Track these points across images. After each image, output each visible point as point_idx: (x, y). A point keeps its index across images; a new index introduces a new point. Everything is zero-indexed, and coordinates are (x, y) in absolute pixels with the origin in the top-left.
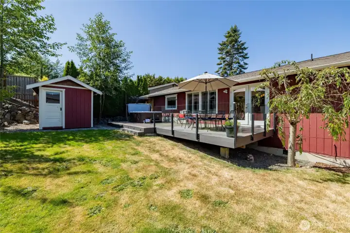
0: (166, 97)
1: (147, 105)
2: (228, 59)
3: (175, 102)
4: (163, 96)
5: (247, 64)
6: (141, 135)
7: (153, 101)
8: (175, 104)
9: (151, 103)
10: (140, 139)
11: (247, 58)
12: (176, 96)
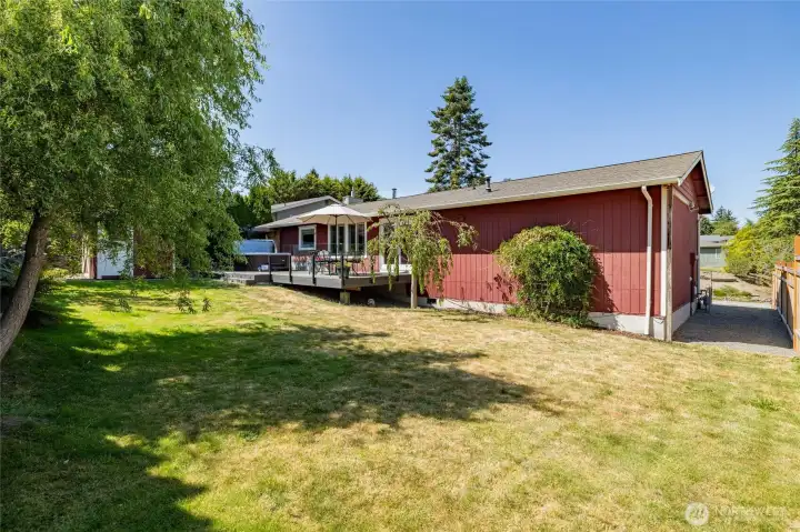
0: (300, 229)
1: (268, 242)
2: (449, 145)
3: (312, 236)
4: (295, 228)
5: (487, 157)
6: (250, 283)
7: (278, 236)
8: (313, 241)
9: (274, 238)
10: (248, 288)
11: (488, 144)
12: (314, 227)
